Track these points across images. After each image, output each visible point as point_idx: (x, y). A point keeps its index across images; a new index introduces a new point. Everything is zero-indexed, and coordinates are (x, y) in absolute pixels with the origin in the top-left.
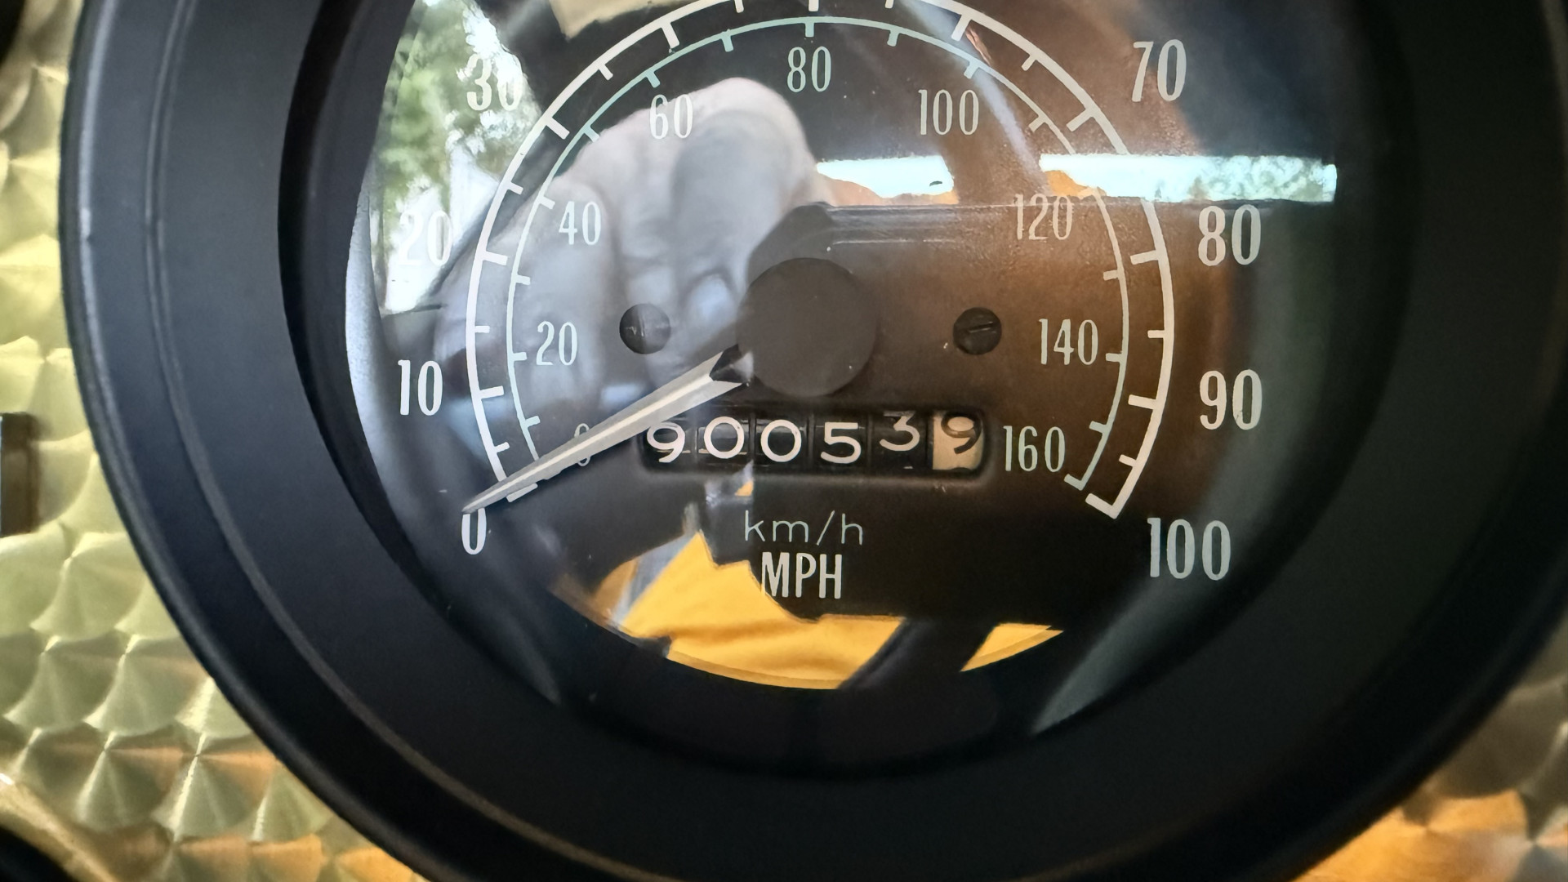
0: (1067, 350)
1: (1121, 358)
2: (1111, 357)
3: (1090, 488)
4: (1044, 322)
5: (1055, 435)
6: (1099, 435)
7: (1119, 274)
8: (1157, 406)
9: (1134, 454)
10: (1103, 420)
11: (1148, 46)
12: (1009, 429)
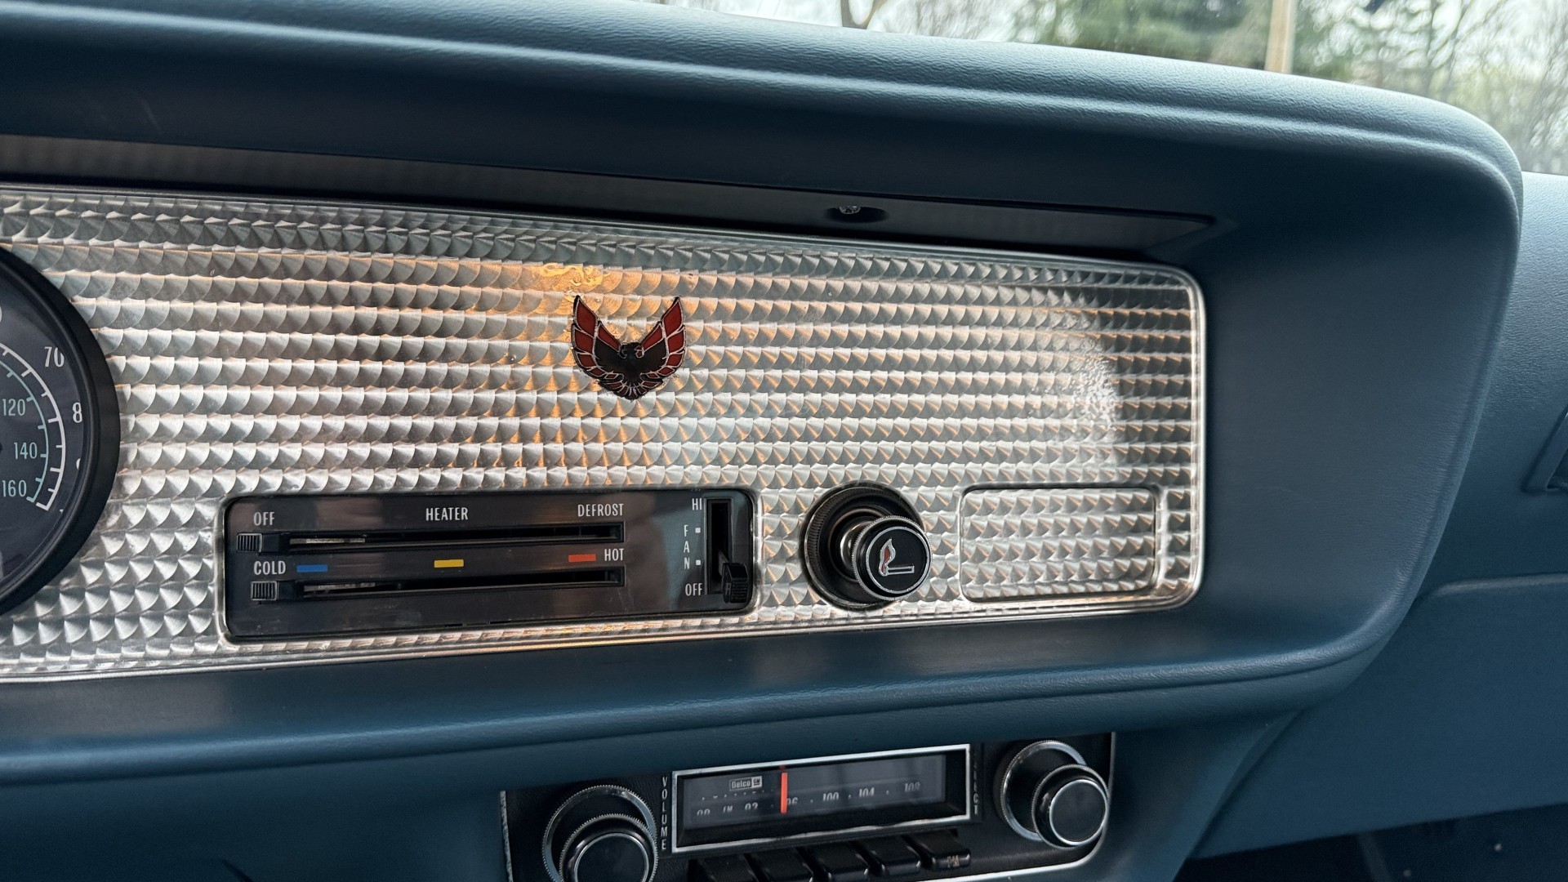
0: (25, 454)
1: (46, 456)
2: (42, 456)
3: (36, 501)
4: (16, 444)
5: (22, 484)
6: (39, 483)
7: (44, 427)
8: (61, 471)
9: (54, 488)
10: (41, 477)
11: (50, 348)
12: (4, 482)
